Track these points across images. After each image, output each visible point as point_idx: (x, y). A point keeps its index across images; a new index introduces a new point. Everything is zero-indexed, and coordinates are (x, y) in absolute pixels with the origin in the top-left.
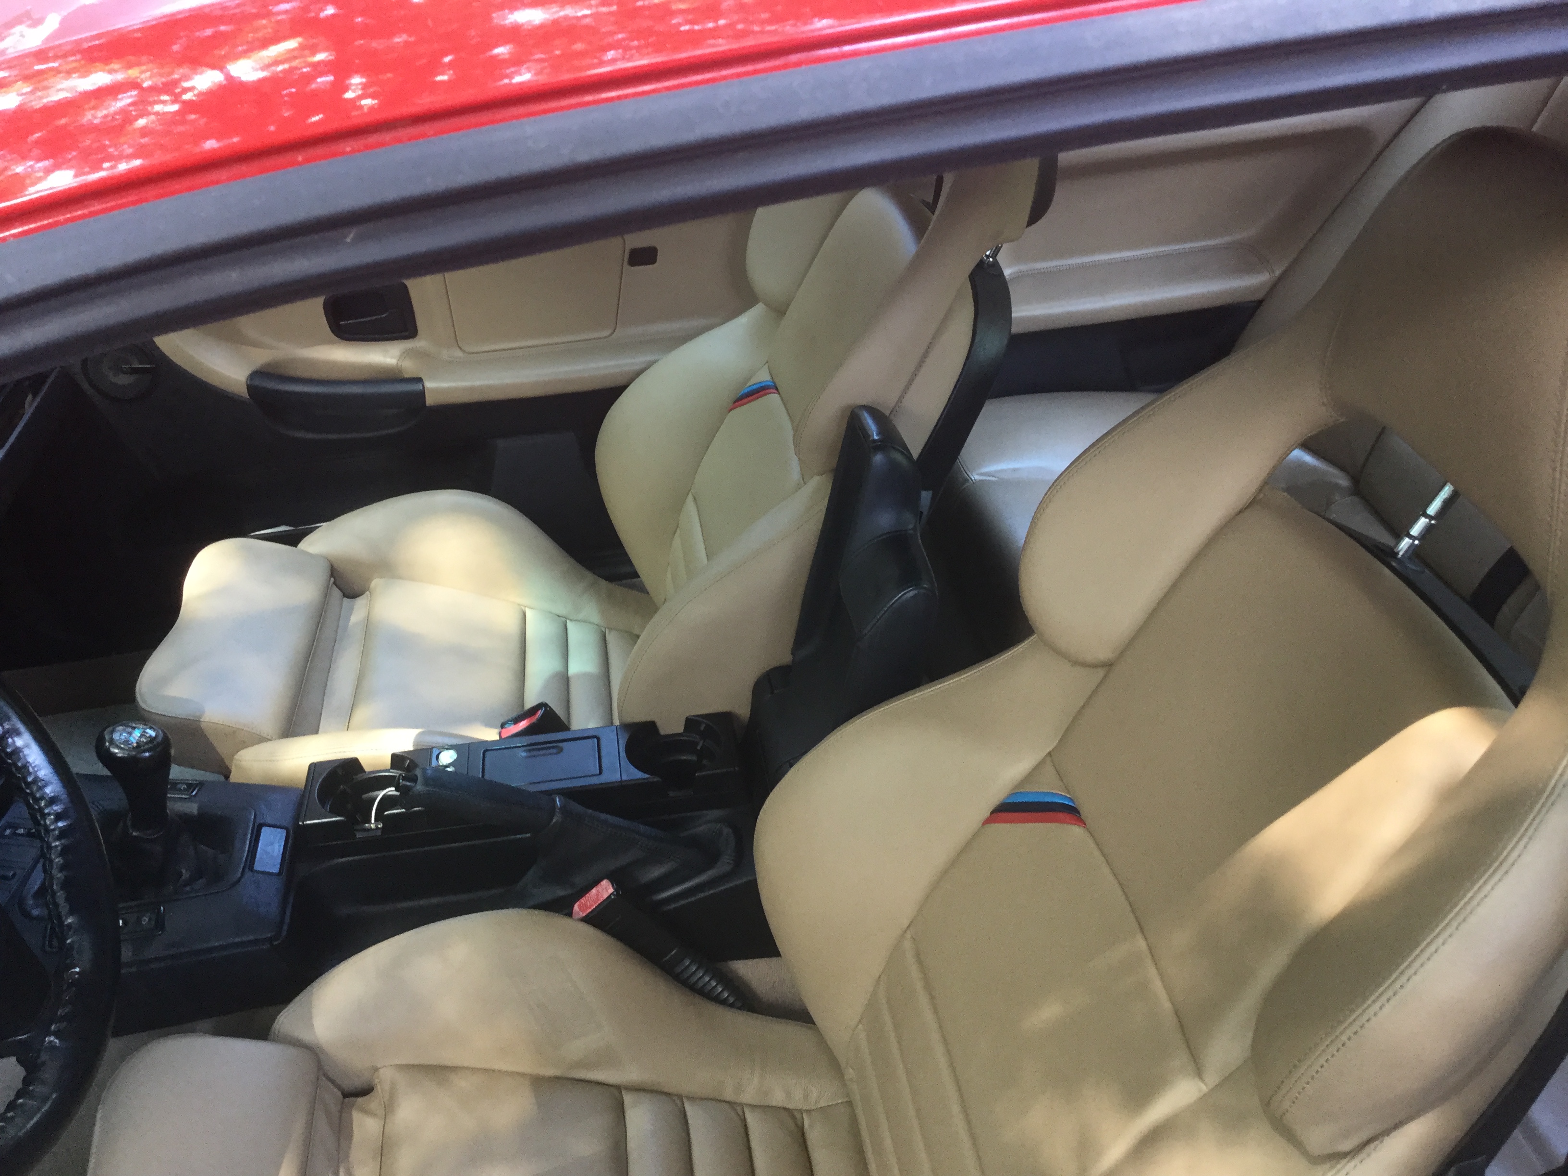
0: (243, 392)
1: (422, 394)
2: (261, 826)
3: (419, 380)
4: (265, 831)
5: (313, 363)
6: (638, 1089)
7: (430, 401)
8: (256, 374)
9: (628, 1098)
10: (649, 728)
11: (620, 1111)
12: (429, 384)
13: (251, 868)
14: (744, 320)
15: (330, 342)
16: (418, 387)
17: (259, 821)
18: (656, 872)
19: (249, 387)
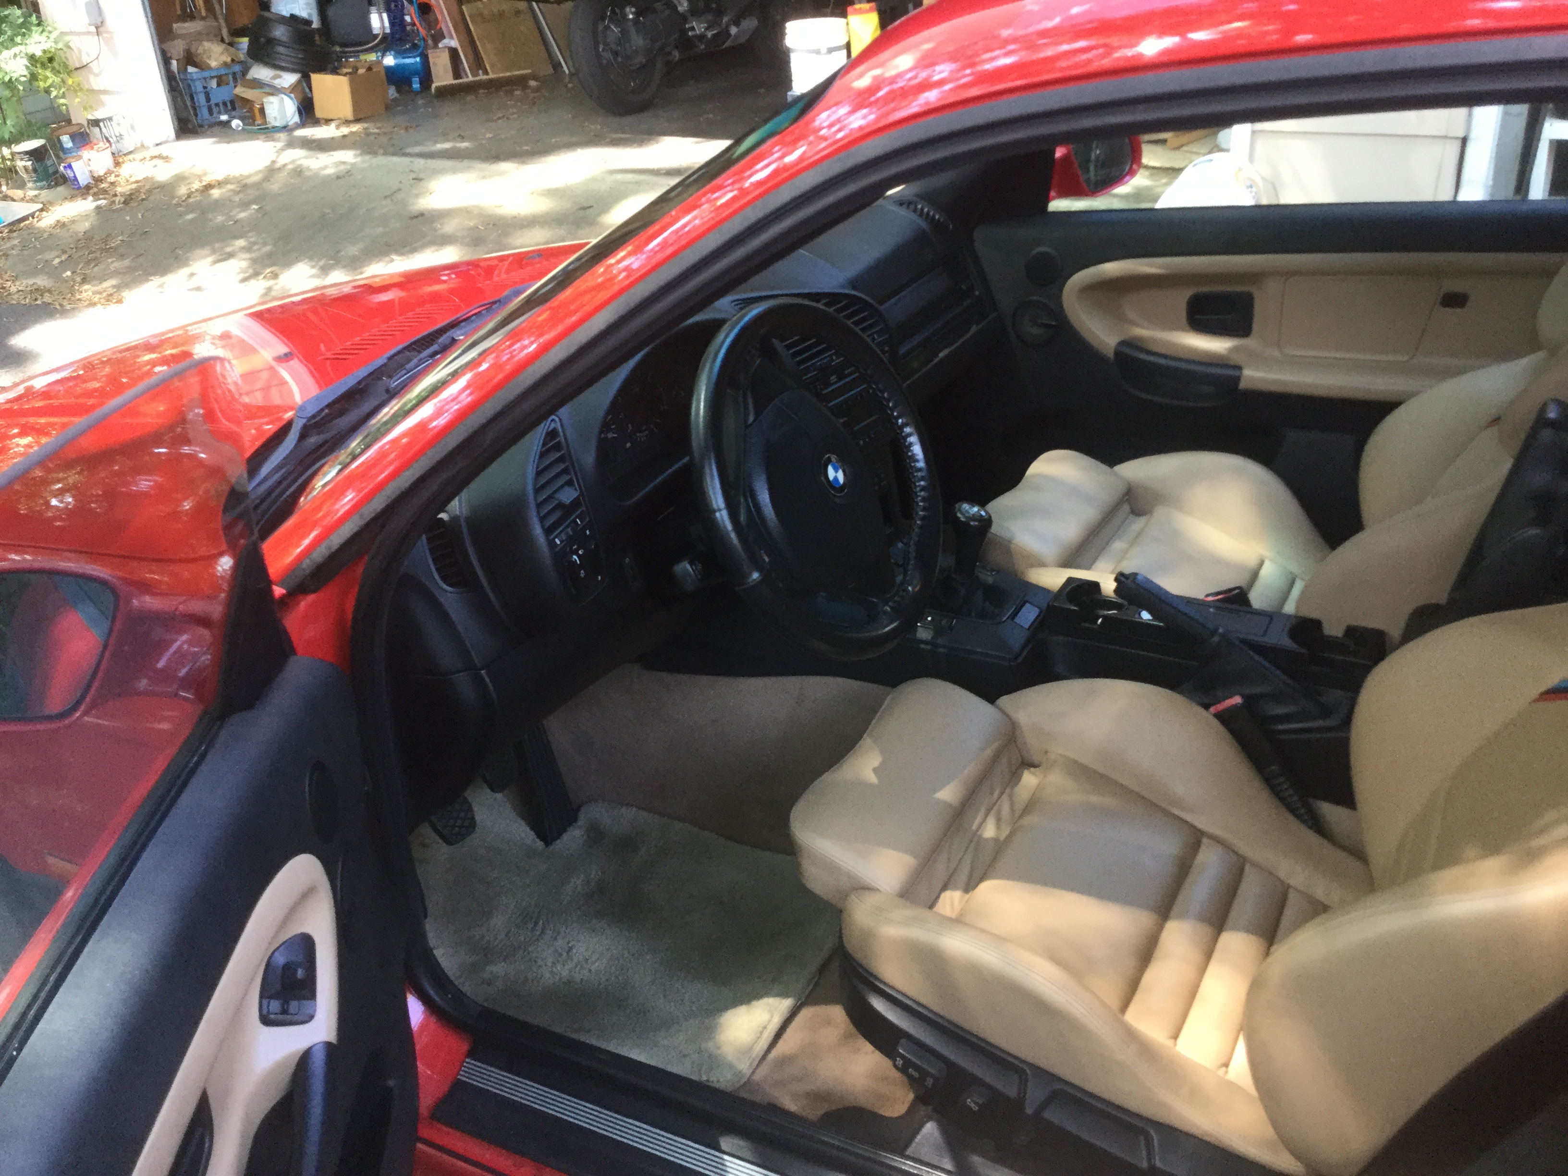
0: (1110, 353)
1: (1237, 379)
2: (1027, 602)
3: (1239, 368)
4: (1028, 605)
5: (1167, 343)
6: (1213, 838)
7: (1242, 385)
8: (1122, 343)
9: (1205, 840)
10: (1317, 624)
11: (1195, 846)
12: (1247, 372)
13: (1013, 619)
14: (1524, 362)
15: (1183, 330)
16: (1236, 373)
17: (1026, 599)
18: (1280, 710)
19: (1117, 353)
